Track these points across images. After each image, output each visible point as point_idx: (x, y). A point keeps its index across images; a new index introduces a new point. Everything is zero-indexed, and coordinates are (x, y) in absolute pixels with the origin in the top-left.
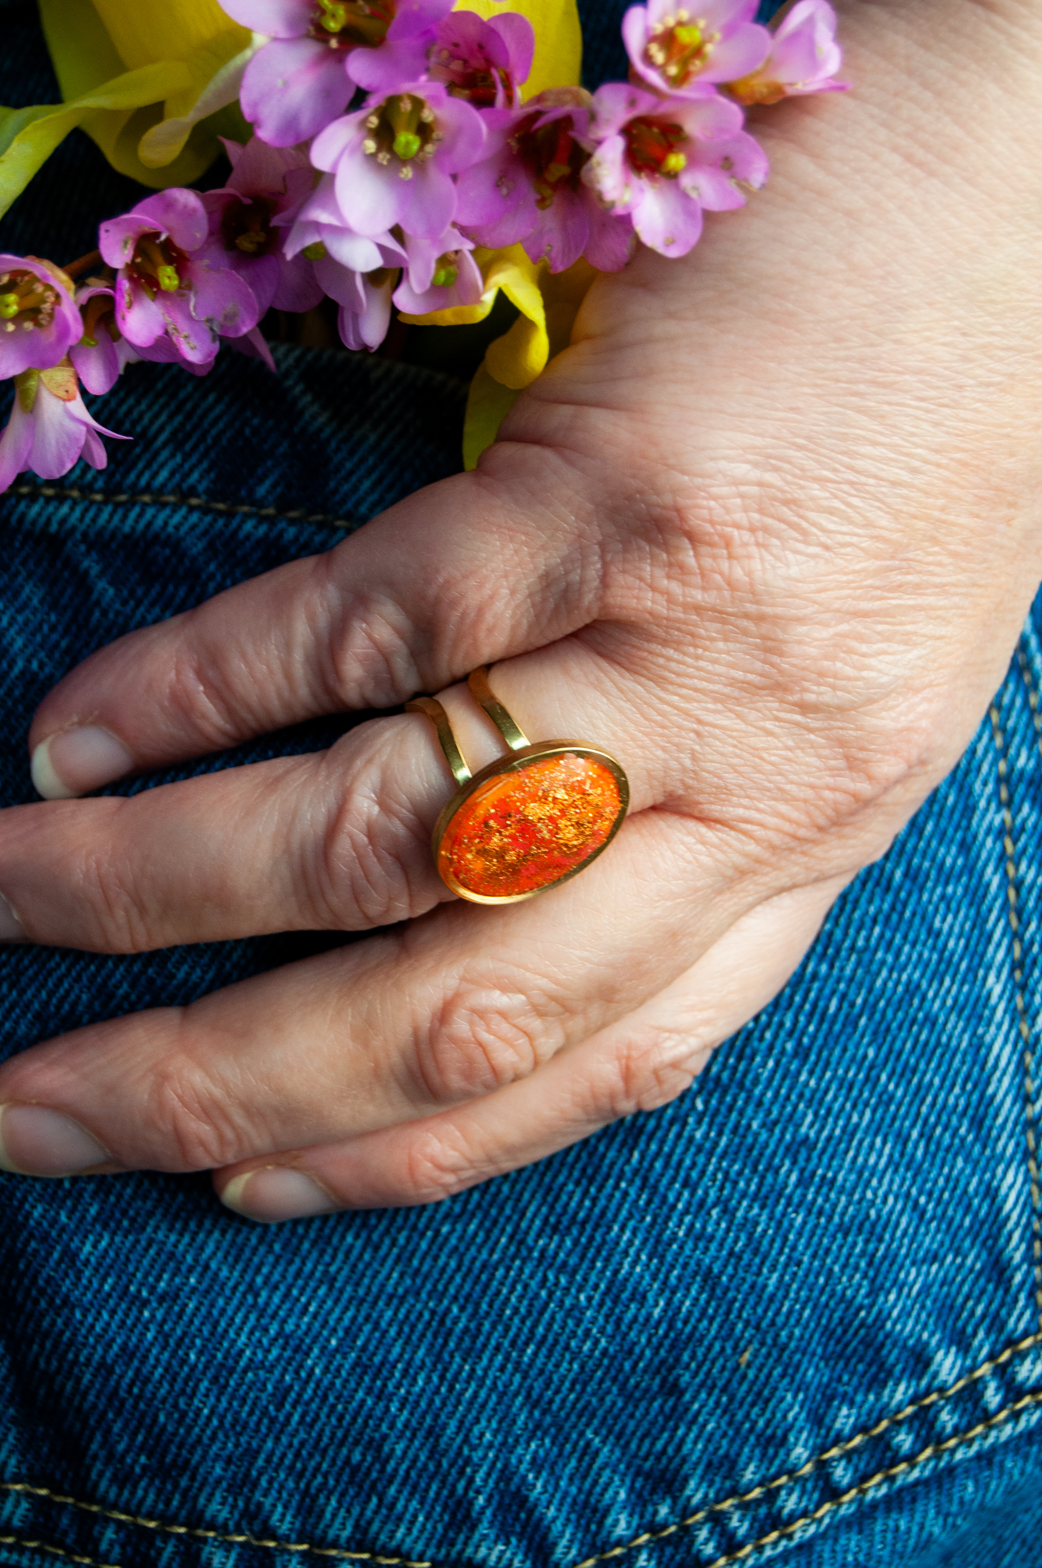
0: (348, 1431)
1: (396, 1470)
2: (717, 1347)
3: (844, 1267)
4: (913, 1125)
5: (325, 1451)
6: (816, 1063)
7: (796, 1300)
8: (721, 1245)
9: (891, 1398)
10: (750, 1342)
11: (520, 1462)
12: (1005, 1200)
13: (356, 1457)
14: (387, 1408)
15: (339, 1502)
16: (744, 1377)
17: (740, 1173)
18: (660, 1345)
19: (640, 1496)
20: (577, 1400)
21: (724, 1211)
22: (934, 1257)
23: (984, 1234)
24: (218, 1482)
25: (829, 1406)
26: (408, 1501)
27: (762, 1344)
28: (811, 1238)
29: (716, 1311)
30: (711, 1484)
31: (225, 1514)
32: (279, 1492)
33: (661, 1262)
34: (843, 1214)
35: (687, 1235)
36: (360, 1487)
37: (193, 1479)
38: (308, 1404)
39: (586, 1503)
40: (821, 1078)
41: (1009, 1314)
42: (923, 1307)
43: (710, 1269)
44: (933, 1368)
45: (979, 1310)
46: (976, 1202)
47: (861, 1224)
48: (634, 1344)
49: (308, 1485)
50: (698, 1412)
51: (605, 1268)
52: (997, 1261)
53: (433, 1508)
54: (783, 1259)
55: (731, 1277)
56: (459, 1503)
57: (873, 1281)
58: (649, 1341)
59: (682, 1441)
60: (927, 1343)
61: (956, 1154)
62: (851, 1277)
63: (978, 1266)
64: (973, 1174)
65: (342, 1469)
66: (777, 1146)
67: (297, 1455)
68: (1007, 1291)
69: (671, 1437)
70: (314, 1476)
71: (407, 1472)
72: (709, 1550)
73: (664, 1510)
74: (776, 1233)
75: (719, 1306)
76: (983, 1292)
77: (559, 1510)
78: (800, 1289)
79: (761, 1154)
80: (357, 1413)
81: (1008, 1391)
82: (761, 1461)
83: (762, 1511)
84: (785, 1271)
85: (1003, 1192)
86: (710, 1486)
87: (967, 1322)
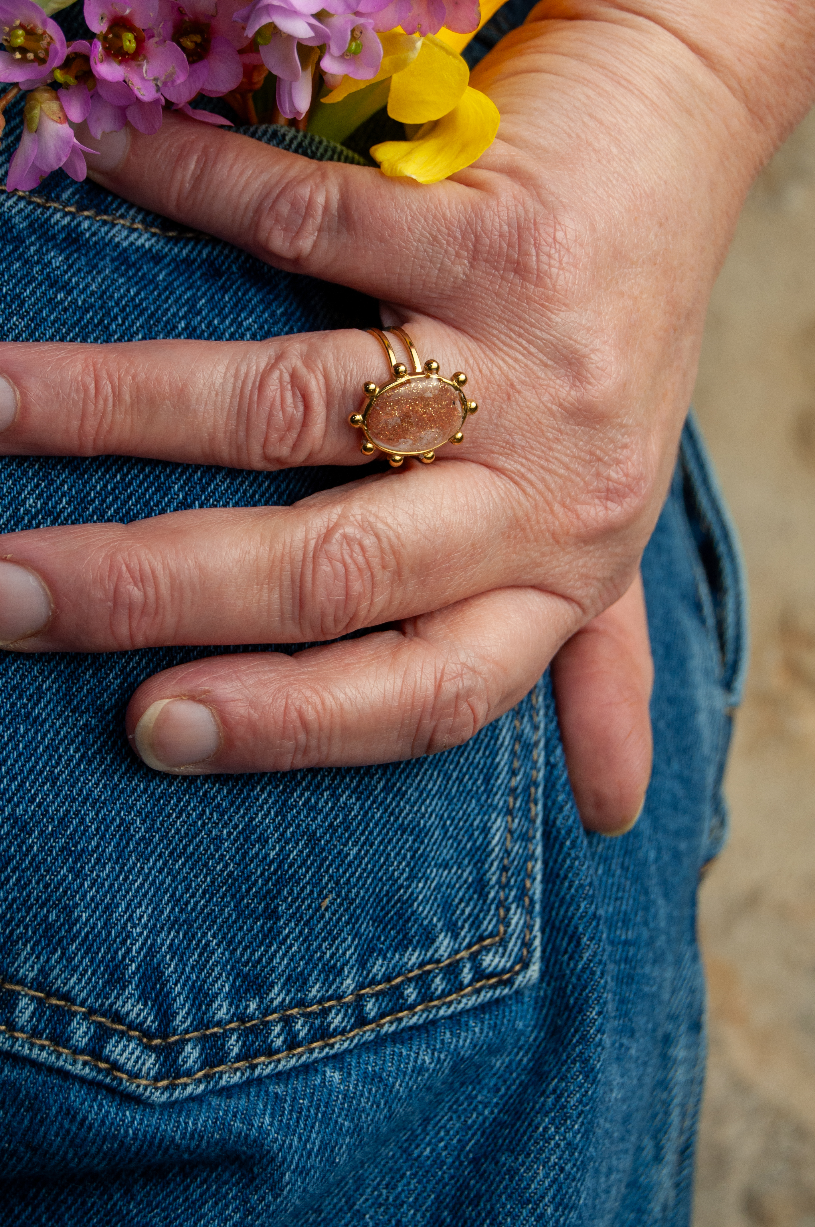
0: (50, 896)
1: (79, 932)
2: (308, 890)
3: (398, 854)
5: (30, 908)
7: (364, 870)
8: (326, 818)
9: (409, 959)
10: (330, 892)
12: (493, 838)
13: (52, 917)
14: (82, 885)
15: (32, 949)
16: (323, 916)
19: (238, 992)
21: (332, 795)
22: (446, 866)
23: (477, 858)
25: (370, 955)
27: (338, 896)
29: (312, 864)
30: (289, 992)
34: (405, 818)
35: (304, 805)
36: (50, 941)
39: (201, 988)
43: (315, 833)
44: (437, 944)
45: (467, 911)
46: (476, 833)
47: (414, 828)
50: (287, 936)
51: (245, 814)
52: (481, 879)
53: (98, 966)
54: (363, 838)
55: (328, 842)
56: (117, 966)
59: (274, 955)
60: (436, 926)
61: (472, 797)
62: (400, 863)
63: (470, 880)
64: (478, 814)
65: (39, 924)
68: (485, 901)
69: (266, 951)
70: (18, 926)
71: (87, 935)
72: (279, 1042)
73: (253, 1006)
76: (471, 899)
77: (183, 989)
78: (369, 862)
80: (60, 884)
81: (476, 973)
82: (324, 984)
83: (317, 1022)
84: (362, 846)
85: (493, 831)
86: (287, 995)
87: (459, 918)
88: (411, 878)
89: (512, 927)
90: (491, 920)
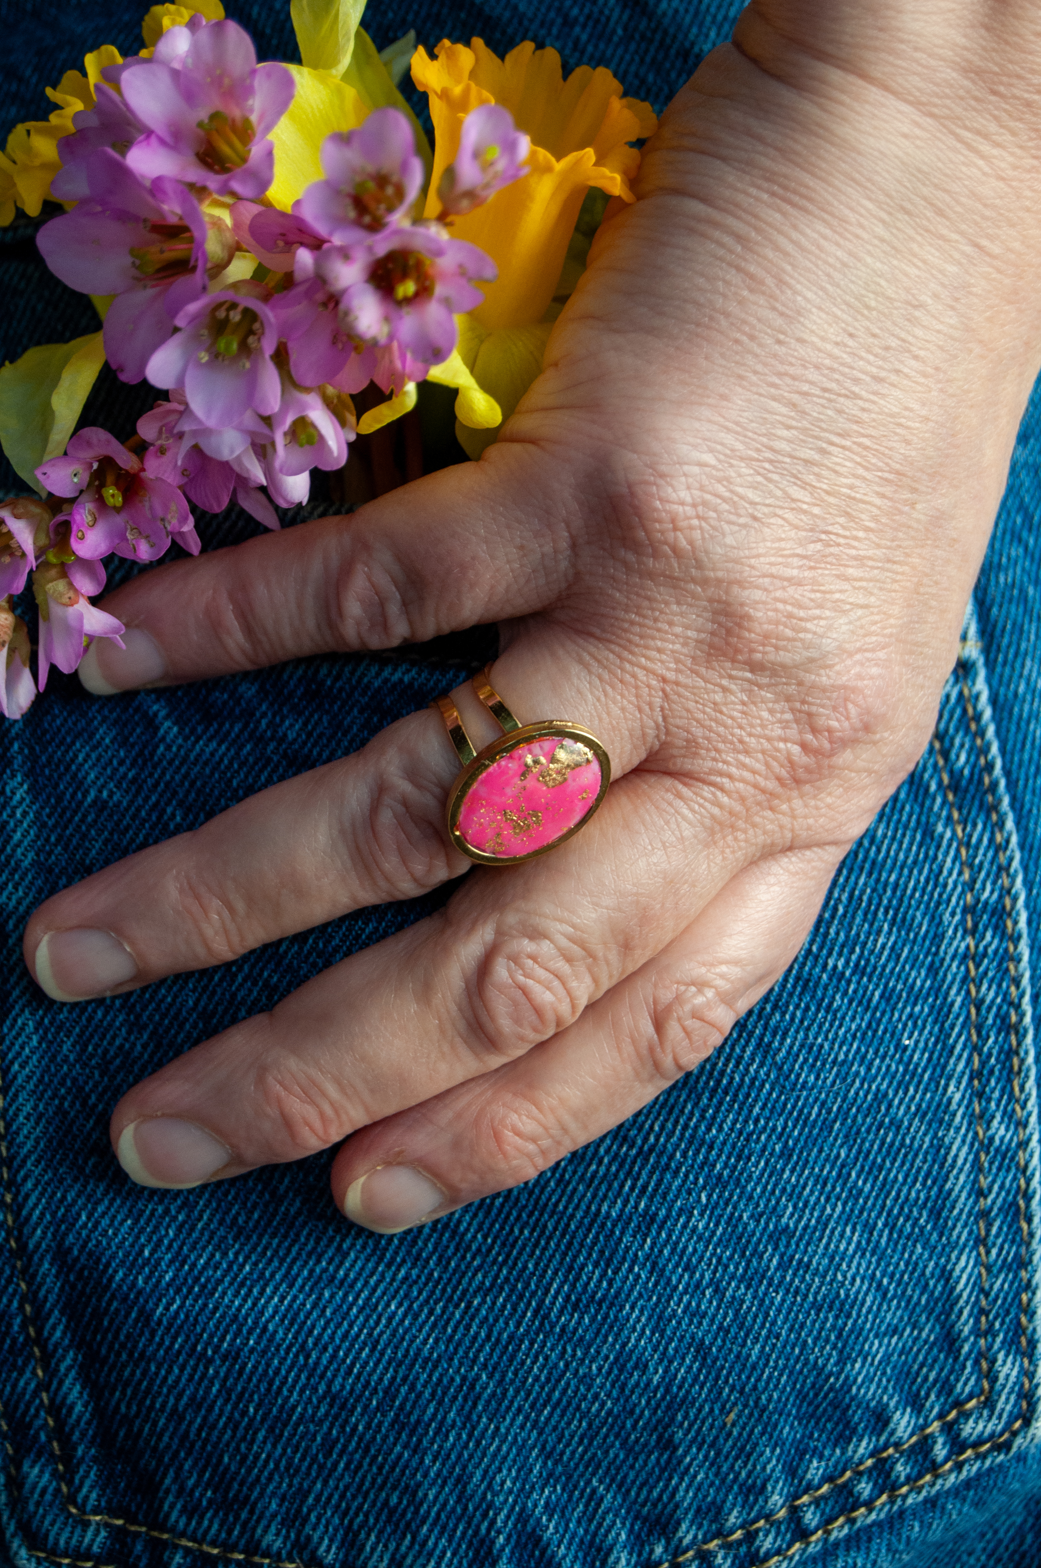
1: (428, 1513)
2: (707, 1408)
3: (817, 1339)
4: (878, 1217)
6: (797, 1163)
7: (775, 1368)
8: (712, 1321)
9: (855, 1452)
10: (735, 1404)
11: (535, 1506)
12: (957, 1282)
14: (422, 1461)
16: (730, 1434)
17: (731, 1258)
18: (658, 1406)
19: (638, 1537)
20: (585, 1452)
21: (716, 1291)
22: (895, 1331)
23: (937, 1310)
24: (274, 1516)
25: (801, 1459)
26: (438, 1539)
27: (745, 1406)
28: (789, 1313)
29: (706, 1378)
30: (700, 1527)
31: (278, 1543)
32: (326, 1527)
33: (662, 1336)
34: (817, 1293)
35: (684, 1312)
37: (252, 1512)
38: (352, 1454)
39: (592, 1543)
40: (800, 1176)
41: (957, 1380)
42: (884, 1373)
43: (702, 1341)
44: (892, 1425)
45: (932, 1376)
46: (932, 1283)
47: (833, 1302)
48: (635, 1405)
49: (351, 1522)
50: (690, 1464)
52: (949, 1333)
53: (459, 1545)
54: (764, 1332)
55: (720, 1348)
56: (482, 1542)
57: (841, 1352)
58: (648, 1402)
59: (676, 1489)
60: (887, 1405)
61: (916, 1241)
62: (823, 1348)
63: (932, 1338)
64: (930, 1258)
66: (762, 1234)
67: (342, 1496)
68: (956, 1359)
69: (666, 1486)
71: (438, 1514)
73: (659, 1550)
74: (758, 1309)
75: (709, 1373)
76: (935, 1361)
77: (568, 1548)
78: (778, 1358)
79: (748, 1242)
81: (953, 1445)
82: (743, 1507)
83: (743, 1550)
84: (766, 1342)
85: (957, 1273)
86: (698, 1529)
87: (921, 1386)
88: (841, 1362)
89: (1001, 1380)
90: (968, 1379)
